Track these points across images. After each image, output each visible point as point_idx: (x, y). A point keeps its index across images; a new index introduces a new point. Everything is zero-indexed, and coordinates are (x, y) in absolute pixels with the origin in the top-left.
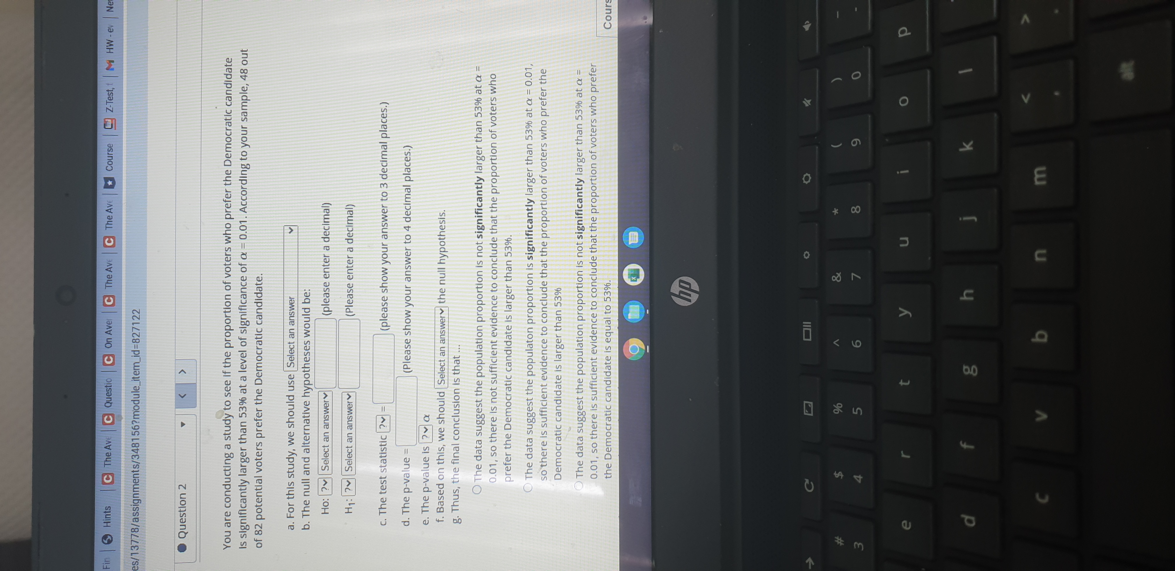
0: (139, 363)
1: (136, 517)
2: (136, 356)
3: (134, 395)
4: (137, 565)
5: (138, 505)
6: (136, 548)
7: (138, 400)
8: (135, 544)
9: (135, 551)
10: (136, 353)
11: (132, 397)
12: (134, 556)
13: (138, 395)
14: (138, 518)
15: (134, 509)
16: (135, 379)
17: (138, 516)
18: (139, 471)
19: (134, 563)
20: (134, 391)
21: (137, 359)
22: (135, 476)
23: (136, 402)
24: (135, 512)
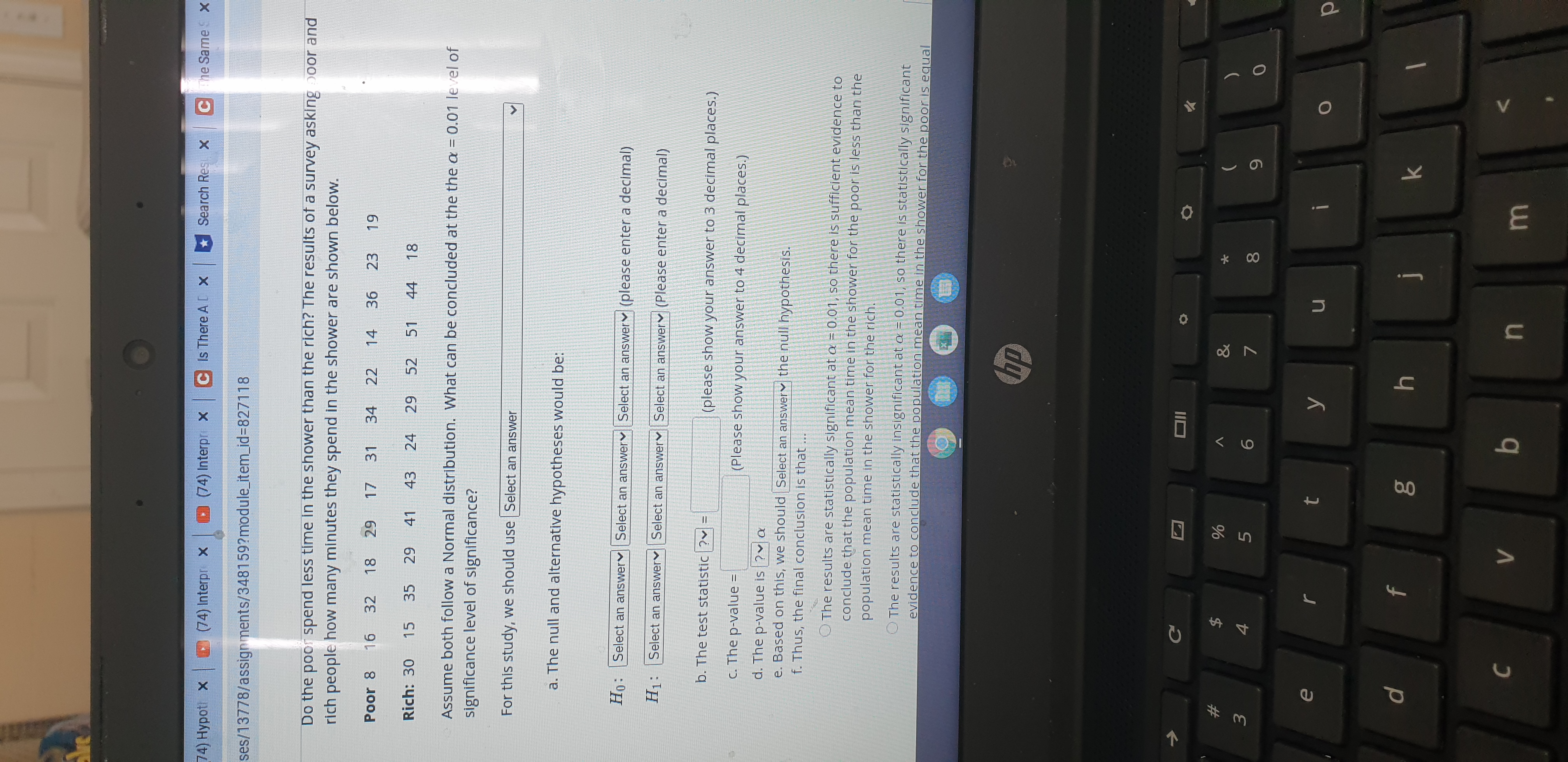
0: (248, 455)
1: (245, 677)
2: (244, 445)
3: (241, 501)
4: (247, 745)
5: (248, 660)
6: (246, 721)
7: (248, 510)
8: (245, 716)
9: (243, 725)
10: (245, 440)
11: (238, 504)
12: (242, 732)
13: (248, 501)
14: (248, 679)
15: (242, 666)
16: (242, 479)
17: (247, 675)
18: (248, 611)
19: (242, 743)
20: (242, 496)
21: (245, 450)
22: (243, 619)
23: (244, 511)
24: (245, 669)
